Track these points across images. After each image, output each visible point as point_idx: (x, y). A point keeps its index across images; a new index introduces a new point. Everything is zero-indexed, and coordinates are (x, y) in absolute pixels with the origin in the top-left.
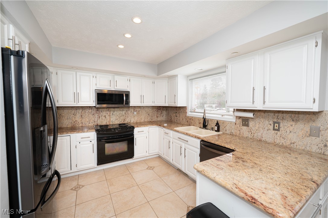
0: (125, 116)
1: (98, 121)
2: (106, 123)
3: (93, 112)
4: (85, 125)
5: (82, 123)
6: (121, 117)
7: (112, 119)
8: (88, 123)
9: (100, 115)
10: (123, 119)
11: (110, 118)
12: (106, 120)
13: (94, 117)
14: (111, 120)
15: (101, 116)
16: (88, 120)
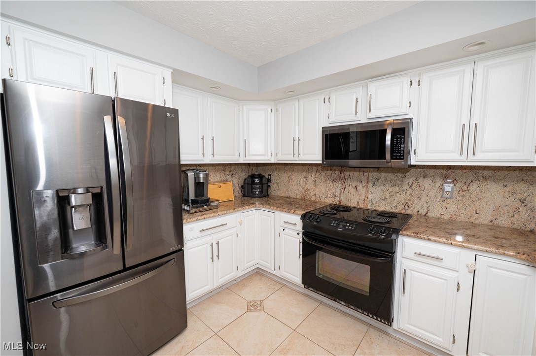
0: (408, 194)
1: (342, 195)
2: (358, 202)
3: (333, 175)
4: (319, 200)
5: (315, 195)
6: (398, 195)
7: (371, 197)
8: (324, 197)
9: (346, 184)
10: (403, 201)
11: (367, 193)
12: (358, 197)
13: (335, 186)
14: (370, 199)
15: (347, 186)
16: (324, 191)
